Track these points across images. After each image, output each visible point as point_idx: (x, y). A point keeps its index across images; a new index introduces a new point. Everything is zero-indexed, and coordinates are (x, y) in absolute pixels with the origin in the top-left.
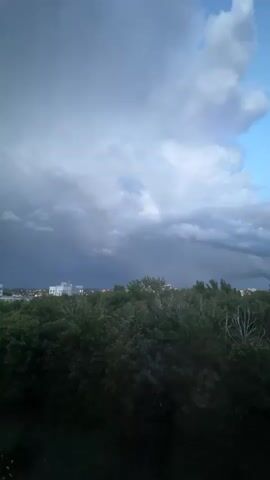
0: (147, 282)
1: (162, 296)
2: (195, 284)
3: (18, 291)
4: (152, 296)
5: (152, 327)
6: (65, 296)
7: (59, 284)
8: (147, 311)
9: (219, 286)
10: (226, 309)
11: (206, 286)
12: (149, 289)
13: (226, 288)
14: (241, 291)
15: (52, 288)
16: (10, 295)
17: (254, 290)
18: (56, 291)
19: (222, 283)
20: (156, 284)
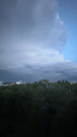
0: (44, 80)
1: (48, 84)
2: (58, 81)
3: (7, 83)
4: (46, 84)
5: (46, 94)
6: (21, 85)
7: (19, 81)
8: (44, 89)
9: (65, 82)
10: (67, 88)
11: (61, 82)
12: (45, 83)
13: (67, 82)
14: (71, 83)
15: (17, 82)
16: (5, 84)
17: (75, 83)
18: (18, 83)
19: (66, 81)
20: (47, 81)
